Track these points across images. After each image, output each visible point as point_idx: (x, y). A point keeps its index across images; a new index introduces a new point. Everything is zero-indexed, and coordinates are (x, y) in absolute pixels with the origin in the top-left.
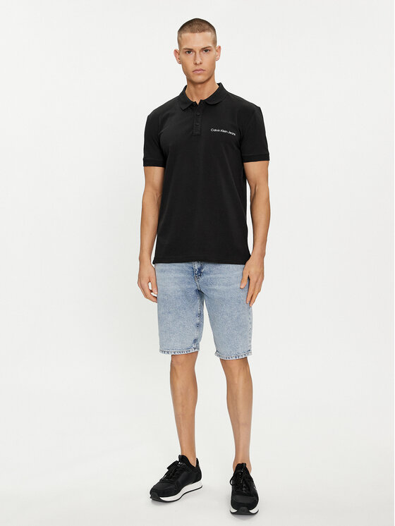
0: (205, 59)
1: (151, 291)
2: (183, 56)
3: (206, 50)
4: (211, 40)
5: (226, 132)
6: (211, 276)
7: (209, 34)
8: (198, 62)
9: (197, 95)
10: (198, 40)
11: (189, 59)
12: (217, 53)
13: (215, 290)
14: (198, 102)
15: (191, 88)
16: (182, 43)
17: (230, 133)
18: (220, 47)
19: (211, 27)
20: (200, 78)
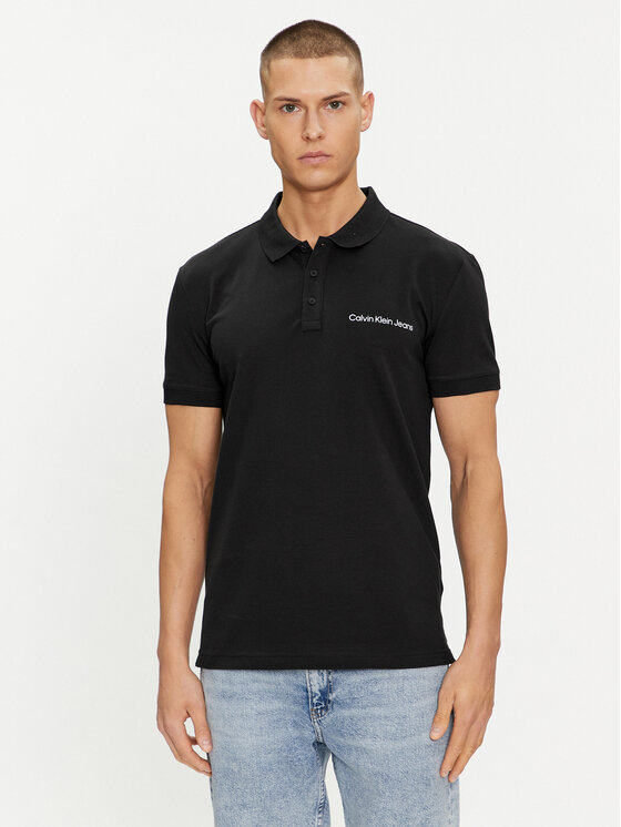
0: (332, 127)
1: (194, 741)
2: (274, 118)
3: (334, 102)
4: (350, 78)
5: (387, 321)
6: (355, 712)
7: (341, 61)
8: (313, 135)
9: (309, 221)
10: (313, 76)
11: (290, 126)
12: (363, 111)
13: (365, 751)
14: (313, 242)
15: (293, 200)
16: (271, 84)
17: (399, 324)
18: (371, 96)
19: (348, 45)
20: (318, 176)
